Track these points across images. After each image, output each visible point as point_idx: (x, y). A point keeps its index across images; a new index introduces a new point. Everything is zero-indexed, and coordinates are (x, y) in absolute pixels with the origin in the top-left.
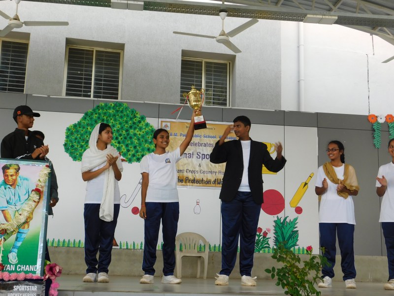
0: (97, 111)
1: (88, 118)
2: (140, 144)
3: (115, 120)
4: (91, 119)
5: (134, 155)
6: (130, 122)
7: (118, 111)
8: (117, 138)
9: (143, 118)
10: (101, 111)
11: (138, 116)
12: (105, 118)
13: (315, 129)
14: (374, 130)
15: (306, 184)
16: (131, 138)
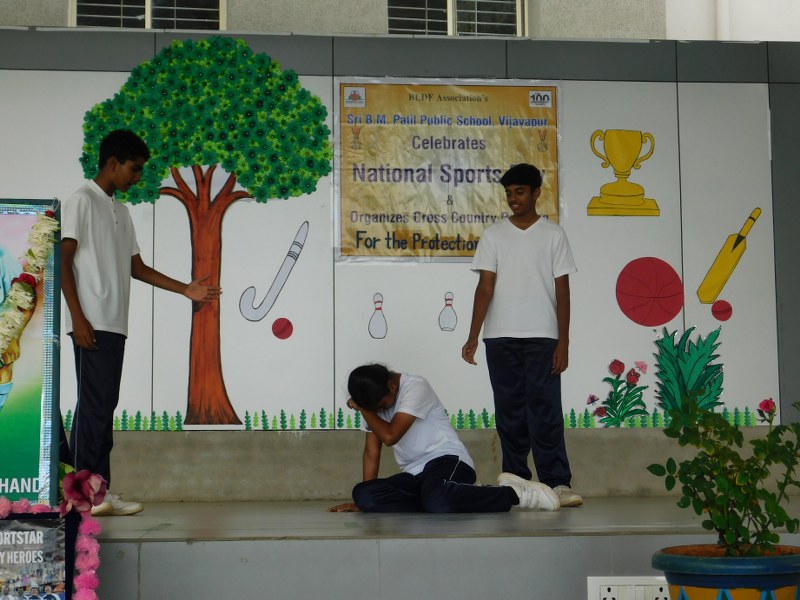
0: (165, 62)
1: (142, 84)
2: (286, 150)
3: (216, 86)
4: (152, 85)
5: (270, 181)
6: (257, 90)
7: (221, 62)
8: (223, 136)
9: (290, 78)
10: (175, 61)
11: (278, 72)
12: (188, 81)
13: (762, 89)
15: (740, 239)
16: (261, 133)
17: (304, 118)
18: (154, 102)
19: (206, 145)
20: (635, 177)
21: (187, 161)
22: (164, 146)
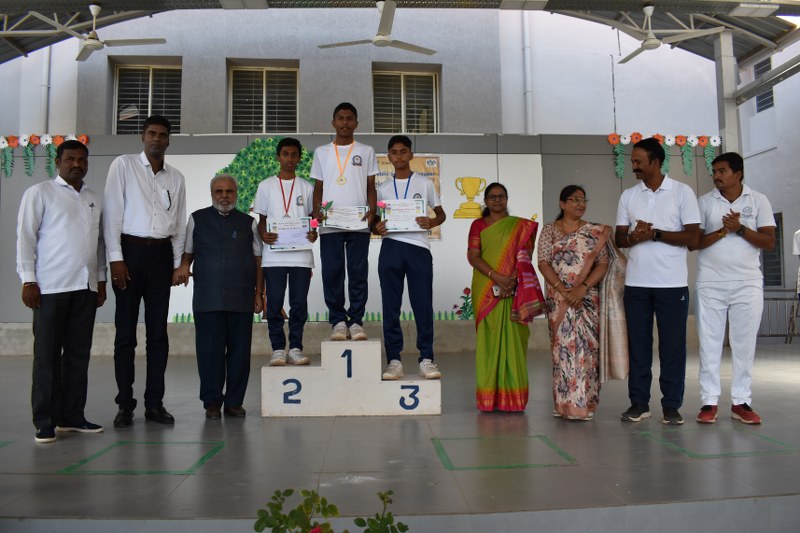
0: (252, 149)
1: (241, 160)
4: (245, 160)
10: (257, 149)
12: (263, 158)
13: (538, 157)
14: (616, 154)
18: (247, 168)
20: (477, 200)
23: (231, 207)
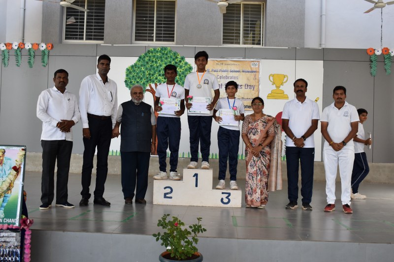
0: (148, 54)
1: (141, 60)
3: (162, 61)
4: (144, 61)
6: (173, 62)
7: (163, 54)
9: (183, 58)
10: (151, 54)
11: (179, 57)
12: (154, 59)
13: (322, 62)
14: (371, 61)
17: (186, 70)
18: (145, 65)
19: (159, 78)
20: (282, 88)
21: (153, 82)
22: (147, 78)
23: (141, 101)
